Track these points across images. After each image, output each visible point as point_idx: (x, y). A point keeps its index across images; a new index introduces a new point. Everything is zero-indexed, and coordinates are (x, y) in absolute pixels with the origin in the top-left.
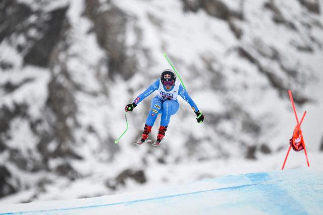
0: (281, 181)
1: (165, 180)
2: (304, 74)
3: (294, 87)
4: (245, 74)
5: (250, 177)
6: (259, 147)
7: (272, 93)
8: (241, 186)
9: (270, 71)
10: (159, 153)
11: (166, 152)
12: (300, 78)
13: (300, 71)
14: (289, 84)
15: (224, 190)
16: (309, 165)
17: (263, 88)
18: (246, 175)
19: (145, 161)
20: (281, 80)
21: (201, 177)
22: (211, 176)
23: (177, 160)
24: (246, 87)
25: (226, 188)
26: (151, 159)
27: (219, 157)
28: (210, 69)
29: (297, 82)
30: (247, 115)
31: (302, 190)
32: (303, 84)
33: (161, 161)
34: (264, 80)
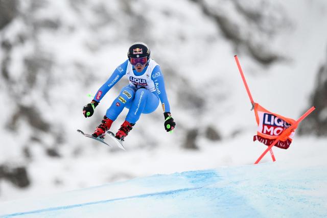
0: (237, 183)
1: (58, 182)
2: (272, 19)
3: (258, 38)
4: (182, 18)
5: (189, 177)
6: (202, 130)
7: (224, 48)
8: (175, 191)
9: (220, 14)
10: (48, 140)
11: (60, 139)
12: (266, 24)
13: (266, 13)
14: (250, 35)
15: (149, 198)
16: (274, 160)
17: (210, 40)
18: (182, 173)
19: (27, 153)
20: (236, 27)
21: (114, 178)
22: (128, 176)
23: (77, 152)
24: (182, 38)
25: (152, 195)
26: (37, 150)
27: (141, 146)
28: (128, 11)
29: (261, 30)
30: (185, 81)
31: (268, 197)
32: (271, 33)
33: (52, 153)
34: (211, 28)
